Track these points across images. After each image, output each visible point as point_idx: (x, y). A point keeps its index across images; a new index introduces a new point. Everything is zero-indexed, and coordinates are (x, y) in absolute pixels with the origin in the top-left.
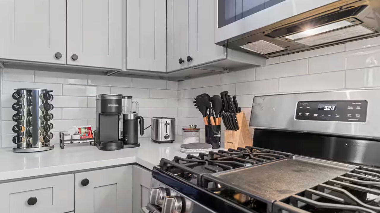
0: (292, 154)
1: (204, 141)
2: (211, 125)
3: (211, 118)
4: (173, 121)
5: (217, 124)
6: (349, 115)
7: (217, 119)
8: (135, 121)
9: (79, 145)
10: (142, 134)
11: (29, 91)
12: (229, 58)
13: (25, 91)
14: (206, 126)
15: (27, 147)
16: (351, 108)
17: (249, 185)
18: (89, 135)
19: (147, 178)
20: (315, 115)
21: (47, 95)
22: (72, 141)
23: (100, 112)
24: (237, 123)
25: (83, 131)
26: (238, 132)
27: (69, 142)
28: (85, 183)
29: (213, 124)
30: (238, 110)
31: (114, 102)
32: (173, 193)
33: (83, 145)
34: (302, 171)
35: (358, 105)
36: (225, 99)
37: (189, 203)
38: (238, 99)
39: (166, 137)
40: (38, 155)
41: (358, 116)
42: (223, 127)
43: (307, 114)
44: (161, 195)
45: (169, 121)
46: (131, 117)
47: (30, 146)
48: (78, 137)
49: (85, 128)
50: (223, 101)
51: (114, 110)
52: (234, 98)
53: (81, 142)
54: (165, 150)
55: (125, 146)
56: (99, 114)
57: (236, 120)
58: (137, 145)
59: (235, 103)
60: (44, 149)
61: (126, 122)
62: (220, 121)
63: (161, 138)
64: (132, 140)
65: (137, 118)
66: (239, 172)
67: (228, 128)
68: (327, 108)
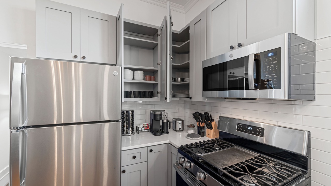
0: (235, 145)
1: (197, 133)
2: (200, 126)
3: (200, 123)
4: (183, 122)
5: (203, 126)
6: (257, 133)
7: (203, 124)
8: (167, 123)
9: (144, 131)
10: (170, 128)
11: (127, 112)
12: (208, 102)
13: (125, 111)
14: (198, 126)
15: (126, 134)
16: (258, 130)
17: (213, 161)
18: (148, 127)
19: (175, 151)
20: (244, 130)
21: (133, 112)
22: (141, 130)
23: (153, 119)
24: (212, 127)
25: (145, 125)
26: (212, 131)
27: (140, 131)
28: (151, 151)
29: (201, 126)
30: (213, 121)
31: (159, 116)
32: (186, 160)
33: (146, 131)
34: (235, 155)
35: (261, 130)
36: (206, 115)
37: (192, 164)
38: (212, 116)
39: (179, 129)
40: (130, 137)
41: (261, 134)
42: (206, 127)
43: (241, 129)
44: (182, 160)
45: (181, 122)
46: (165, 121)
47: (127, 133)
48: (143, 129)
49: (146, 124)
50: (206, 116)
51: (159, 119)
52: (211, 115)
53: (145, 131)
54: (179, 135)
55: (163, 134)
56: (152, 120)
57: (212, 125)
58: (168, 133)
59: (211, 118)
60: (132, 134)
61: (163, 123)
62: (204, 124)
63: (178, 129)
64: (166, 131)
65: (168, 121)
66: (211, 154)
67: (207, 128)
68: (249, 128)
